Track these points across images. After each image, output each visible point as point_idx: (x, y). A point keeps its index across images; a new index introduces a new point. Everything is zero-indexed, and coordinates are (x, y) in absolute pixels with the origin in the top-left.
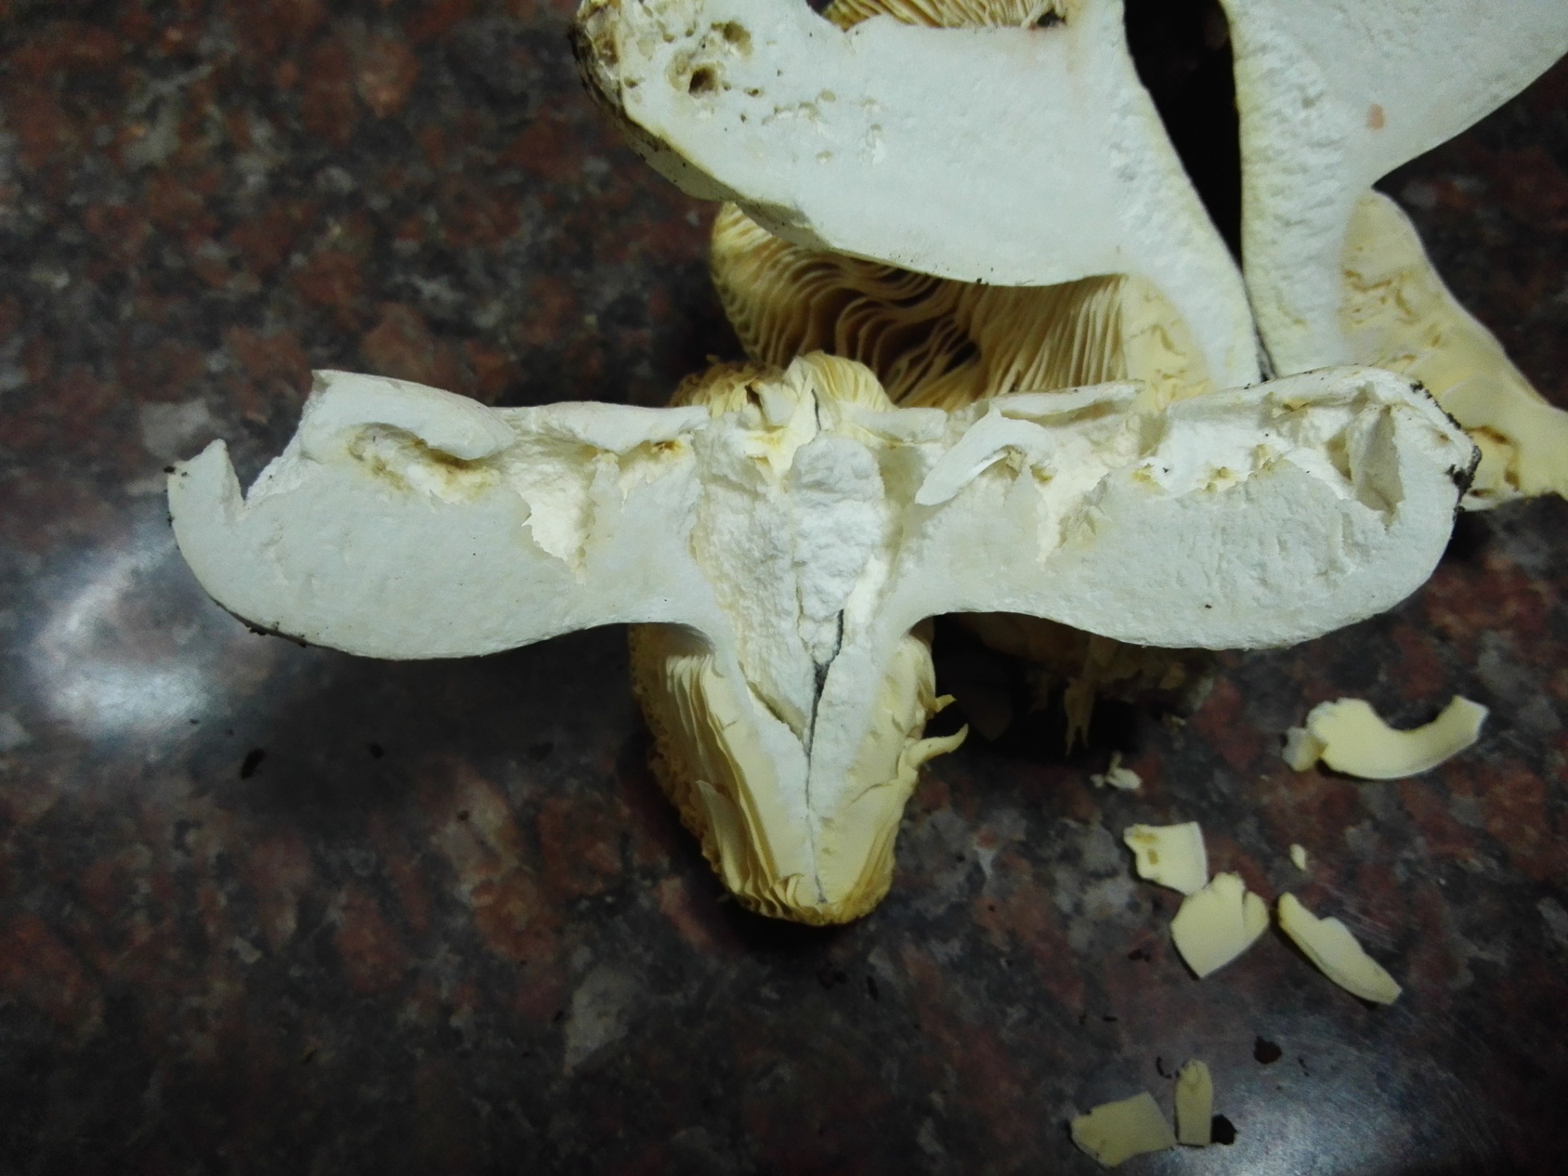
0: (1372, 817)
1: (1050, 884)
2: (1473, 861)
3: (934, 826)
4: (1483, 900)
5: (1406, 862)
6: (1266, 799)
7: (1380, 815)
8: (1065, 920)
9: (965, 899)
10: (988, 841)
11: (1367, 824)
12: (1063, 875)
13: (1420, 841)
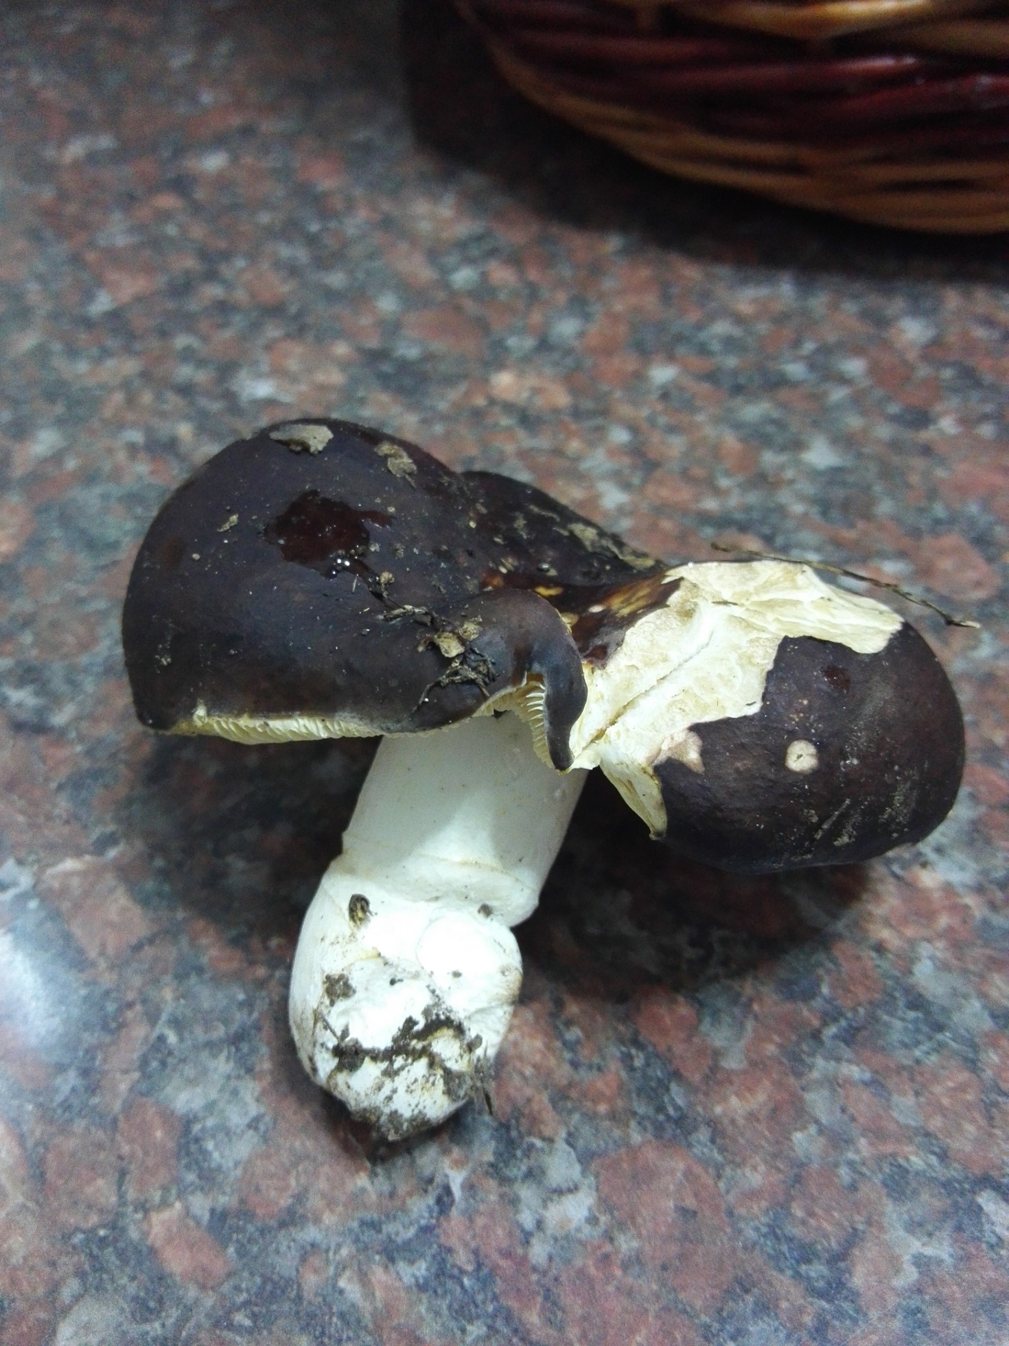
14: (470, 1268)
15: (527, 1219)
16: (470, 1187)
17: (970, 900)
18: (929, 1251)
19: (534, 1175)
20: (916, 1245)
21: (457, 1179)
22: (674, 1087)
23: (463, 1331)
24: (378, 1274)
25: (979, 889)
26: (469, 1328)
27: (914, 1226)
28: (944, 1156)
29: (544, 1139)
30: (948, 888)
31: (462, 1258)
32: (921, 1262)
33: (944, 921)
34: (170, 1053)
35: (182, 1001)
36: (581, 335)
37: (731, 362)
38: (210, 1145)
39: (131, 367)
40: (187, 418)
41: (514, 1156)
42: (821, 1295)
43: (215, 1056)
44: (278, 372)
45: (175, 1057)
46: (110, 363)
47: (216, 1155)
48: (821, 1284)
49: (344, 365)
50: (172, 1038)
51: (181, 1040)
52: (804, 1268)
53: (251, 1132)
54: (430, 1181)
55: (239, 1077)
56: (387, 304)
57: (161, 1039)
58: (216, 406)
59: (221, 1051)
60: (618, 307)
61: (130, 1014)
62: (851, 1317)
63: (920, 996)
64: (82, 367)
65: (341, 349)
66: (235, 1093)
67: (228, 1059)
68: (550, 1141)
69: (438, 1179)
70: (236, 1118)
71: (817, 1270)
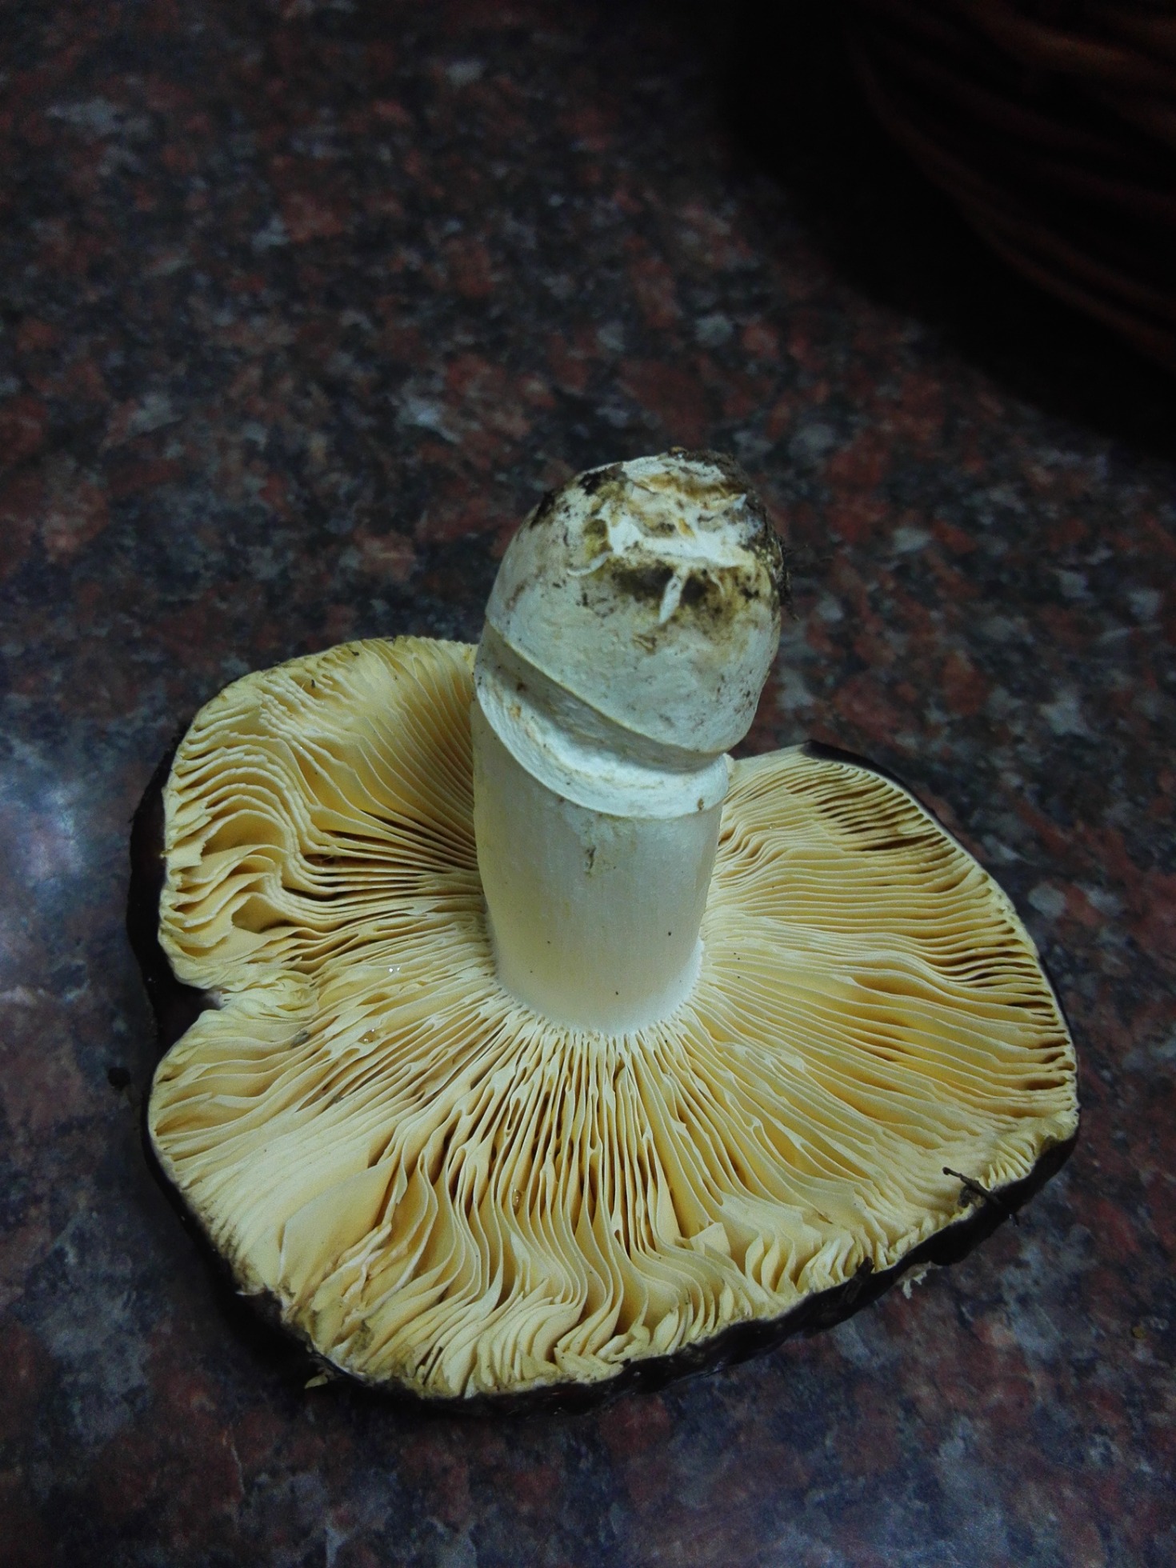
16: (347, 1555)
25: (1051, 1367)
29: (447, 1525)
30: (1017, 1355)
33: (997, 1395)
34: (64, 1276)
35: (95, 1215)
36: (829, 452)
37: (999, 547)
38: (76, 1407)
39: (282, 335)
40: (325, 428)
41: (408, 1534)
43: (112, 1298)
44: (451, 397)
45: (68, 1283)
46: (258, 322)
47: (79, 1421)
49: (532, 410)
50: (71, 1258)
51: (82, 1263)
53: (125, 1405)
54: (305, 1532)
55: (131, 1333)
56: (610, 338)
57: (60, 1254)
58: (365, 422)
59: (121, 1293)
60: (887, 427)
61: (33, 1212)
63: (936, 1483)
64: (224, 318)
65: (536, 386)
66: (121, 1350)
67: (125, 1305)
68: (454, 1528)
69: (315, 1534)
70: (114, 1384)
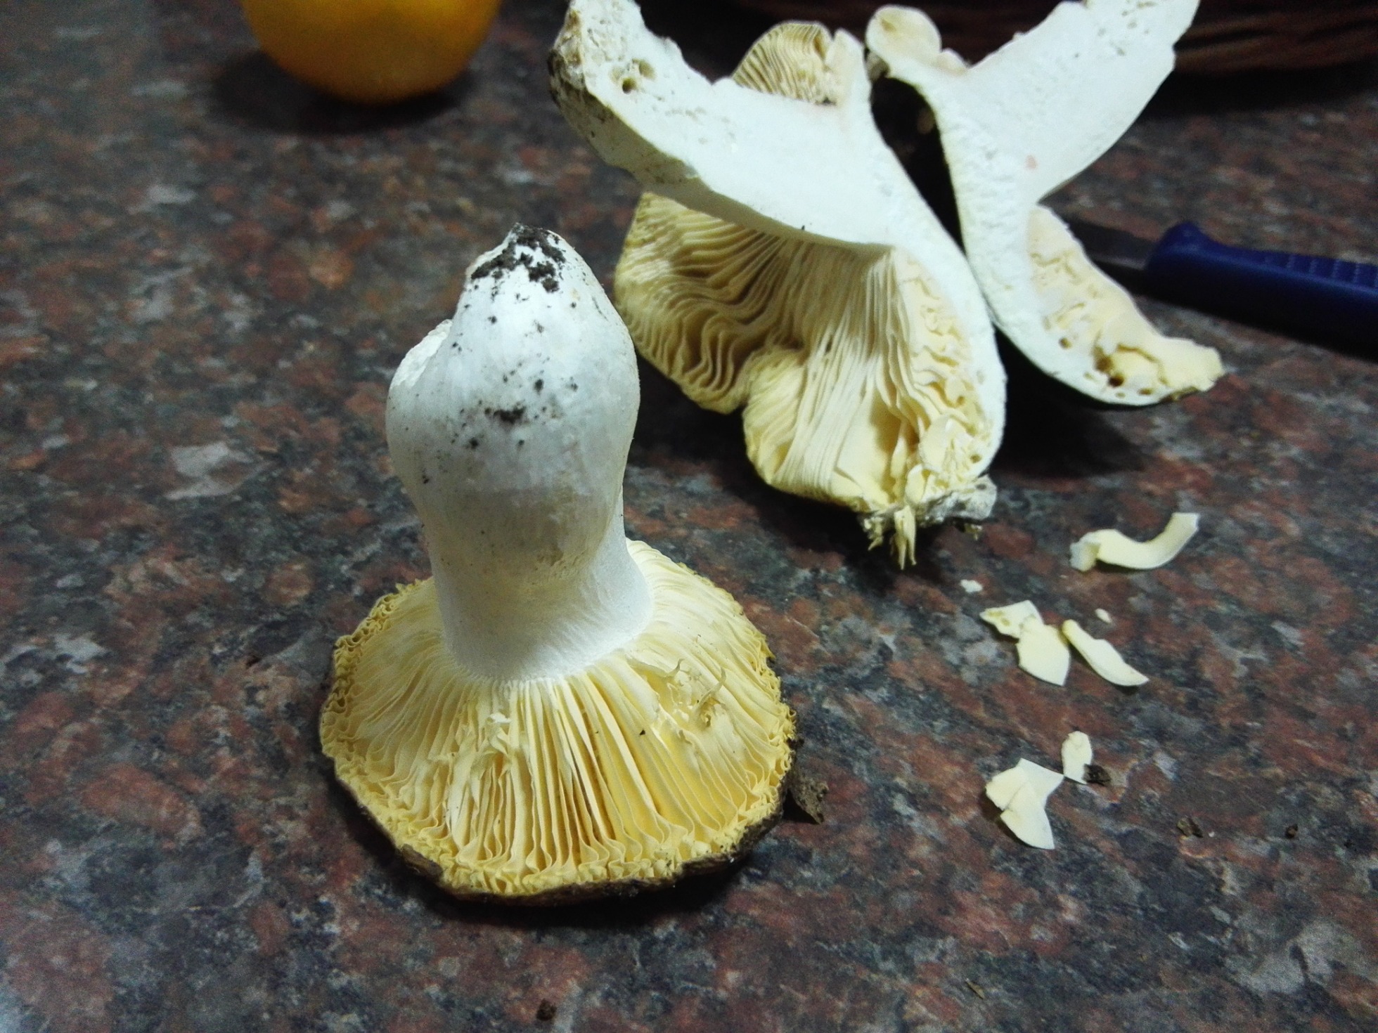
0: (1143, 591)
1: (939, 649)
2: (1219, 607)
3: (845, 627)
4: (1235, 627)
5: (1176, 612)
6: (1069, 589)
7: (1148, 589)
8: (957, 669)
9: (881, 665)
10: (888, 630)
11: (1142, 595)
12: (945, 644)
13: (1180, 600)
14: (921, 689)
15: (952, 658)
16: (900, 643)
17: (1204, 466)
18: (1250, 656)
19: (947, 633)
20: (1240, 654)
21: (889, 640)
22: (1031, 579)
23: (932, 726)
24: (851, 698)
25: (1207, 459)
26: (935, 723)
27: (1235, 644)
28: (1240, 604)
29: (945, 613)
31: (912, 684)
32: (1245, 662)
33: (1189, 478)
41: (928, 624)
42: (1186, 684)
44: (531, 166)
48: (1183, 679)
52: (1167, 672)
54: (869, 642)
58: (486, 188)
62: (1210, 696)
68: (952, 614)
69: (875, 641)
71: (1176, 671)
